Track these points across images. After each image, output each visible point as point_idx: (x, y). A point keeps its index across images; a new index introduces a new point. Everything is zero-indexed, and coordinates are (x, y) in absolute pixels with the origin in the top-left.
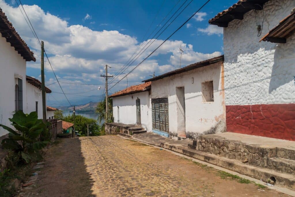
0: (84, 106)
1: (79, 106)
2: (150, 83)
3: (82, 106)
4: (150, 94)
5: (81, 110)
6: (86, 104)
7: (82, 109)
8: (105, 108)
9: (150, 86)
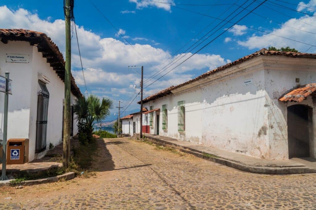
0: (111, 123)
1: (106, 122)
2: (132, 116)
3: (109, 122)
4: (133, 120)
5: (107, 126)
6: (112, 121)
7: (109, 125)
8: (118, 125)
9: (133, 117)
